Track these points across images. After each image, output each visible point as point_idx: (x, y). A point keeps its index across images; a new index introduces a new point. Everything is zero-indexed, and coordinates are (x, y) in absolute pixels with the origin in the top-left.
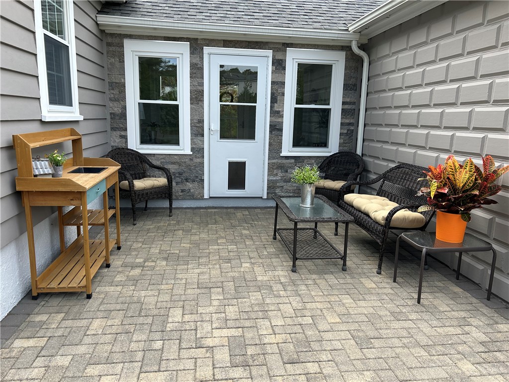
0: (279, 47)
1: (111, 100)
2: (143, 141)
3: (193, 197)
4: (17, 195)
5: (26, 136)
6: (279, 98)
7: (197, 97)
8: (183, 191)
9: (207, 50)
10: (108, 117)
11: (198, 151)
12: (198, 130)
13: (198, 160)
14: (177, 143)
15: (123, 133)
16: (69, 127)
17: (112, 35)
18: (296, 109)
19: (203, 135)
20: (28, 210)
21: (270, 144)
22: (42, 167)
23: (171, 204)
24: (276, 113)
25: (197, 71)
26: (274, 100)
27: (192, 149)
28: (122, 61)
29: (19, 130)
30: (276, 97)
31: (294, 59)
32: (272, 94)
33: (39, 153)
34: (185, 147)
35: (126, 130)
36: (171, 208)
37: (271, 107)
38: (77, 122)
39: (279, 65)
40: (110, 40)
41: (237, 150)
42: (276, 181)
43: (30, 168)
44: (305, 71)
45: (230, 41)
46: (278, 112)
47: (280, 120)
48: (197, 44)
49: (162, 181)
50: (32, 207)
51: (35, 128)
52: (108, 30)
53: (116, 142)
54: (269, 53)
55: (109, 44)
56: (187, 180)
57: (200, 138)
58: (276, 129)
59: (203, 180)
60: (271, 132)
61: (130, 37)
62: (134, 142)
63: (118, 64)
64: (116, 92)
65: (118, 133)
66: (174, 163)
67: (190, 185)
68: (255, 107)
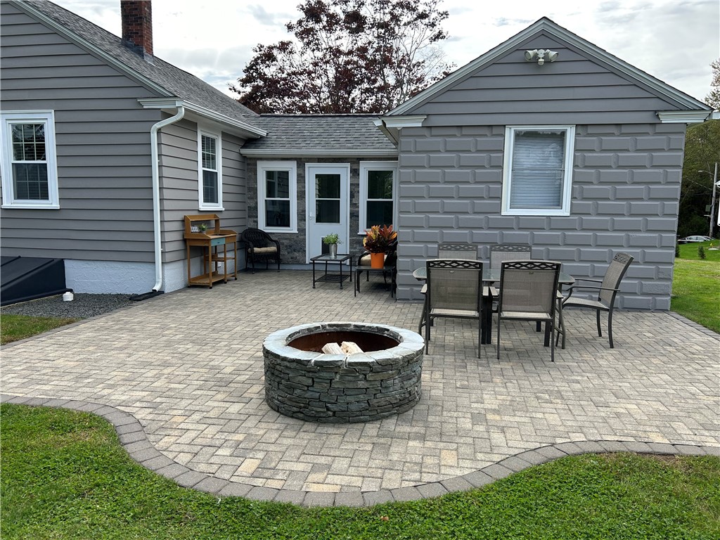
0: (355, 161)
1: (249, 198)
2: (268, 224)
3: (298, 263)
4: (185, 241)
5: (190, 216)
6: (355, 194)
7: (301, 195)
8: (292, 258)
9: (307, 165)
10: (247, 209)
11: (302, 230)
12: (302, 217)
13: (302, 237)
14: (288, 225)
15: (255, 219)
16: (214, 213)
17: (251, 159)
18: (368, 202)
19: (305, 220)
20: (188, 247)
21: (350, 226)
22: (195, 229)
23: (279, 267)
24: (354, 205)
25: (301, 178)
26: (352, 196)
27: (298, 230)
28: (256, 174)
29: (187, 214)
30: (354, 194)
31: (365, 169)
32: (351, 192)
33: (194, 223)
34: (293, 228)
35: (257, 217)
36: (279, 269)
37: (351, 201)
38: (221, 211)
39: (355, 173)
40: (249, 162)
41: (327, 229)
42: (356, 252)
43: (190, 229)
44: (373, 175)
45: (323, 159)
46: (355, 204)
47: (357, 209)
48: (301, 162)
49: (273, 249)
50: (190, 247)
51: (196, 213)
52: (248, 156)
53: (251, 225)
54: (348, 165)
55: (248, 164)
56: (295, 250)
57: (303, 222)
58: (354, 216)
59: (305, 251)
60: (351, 218)
61: (261, 159)
62: (262, 225)
63: (253, 176)
64: (251, 193)
65: (253, 219)
66: (286, 239)
67: (296, 254)
68: (339, 201)
